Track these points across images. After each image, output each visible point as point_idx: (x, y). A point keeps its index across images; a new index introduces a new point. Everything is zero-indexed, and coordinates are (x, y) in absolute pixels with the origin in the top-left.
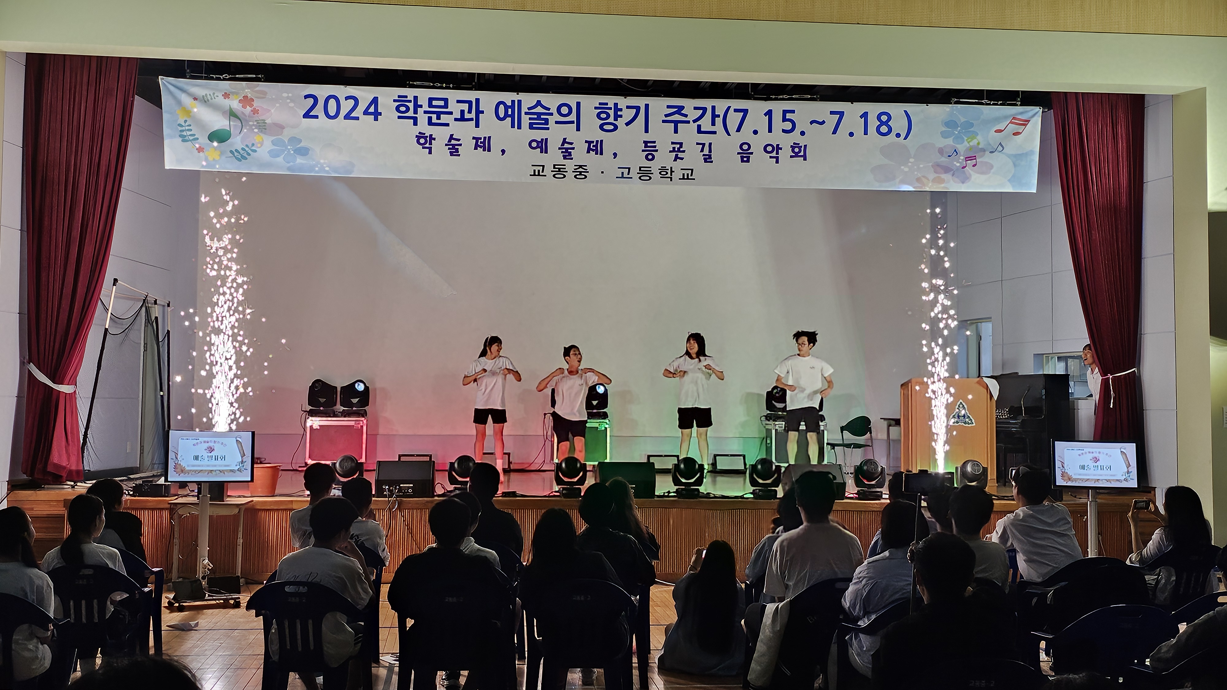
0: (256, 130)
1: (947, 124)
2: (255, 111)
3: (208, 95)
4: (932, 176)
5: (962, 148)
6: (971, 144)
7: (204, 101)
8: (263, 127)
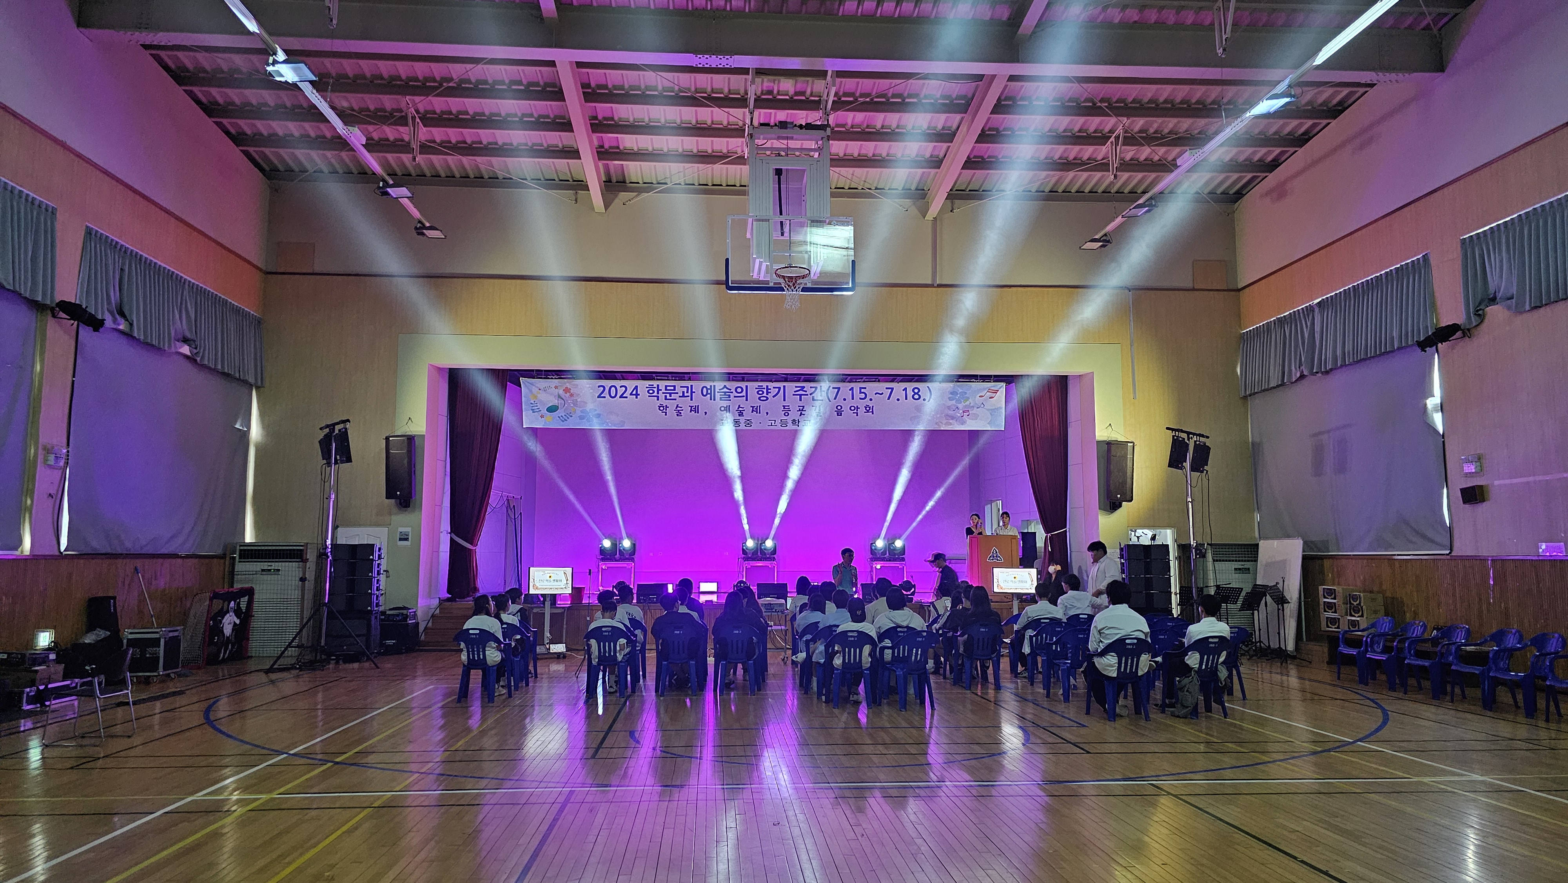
0: (572, 405)
1: (951, 393)
2: (572, 395)
4: (945, 421)
5: (961, 406)
6: (966, 404)
7: (544, 390)
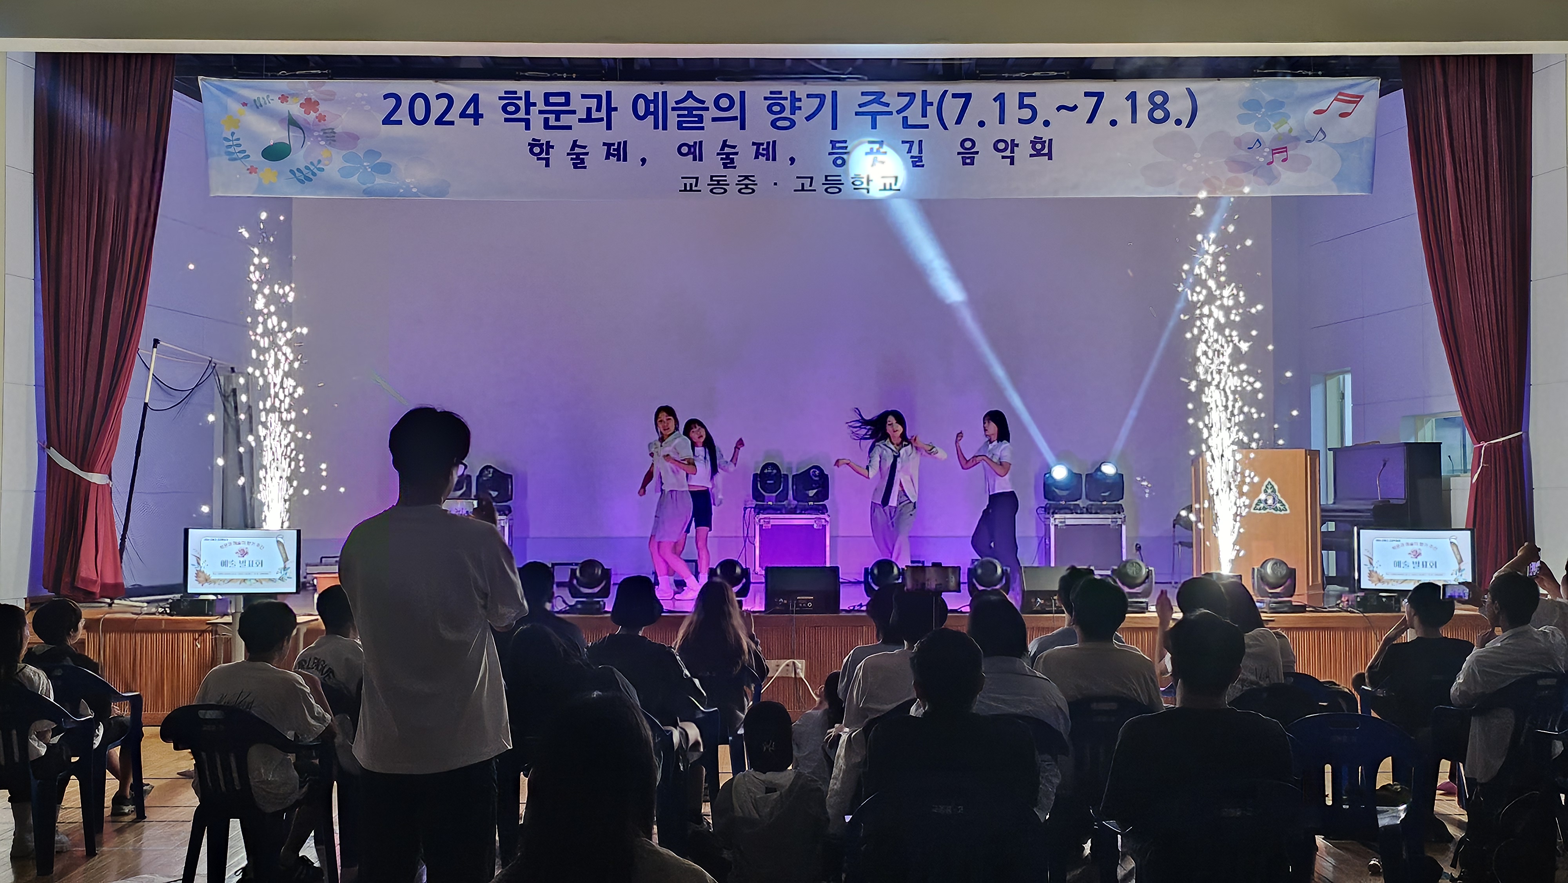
0: (323, 143)
1: (1247, 104)
2: (321, 118)
3: (261, 98)
4: (1226, 176)
5: (1266, 136)
6: (1281, 130)
7: (257, 106)
8: (331, 137)
